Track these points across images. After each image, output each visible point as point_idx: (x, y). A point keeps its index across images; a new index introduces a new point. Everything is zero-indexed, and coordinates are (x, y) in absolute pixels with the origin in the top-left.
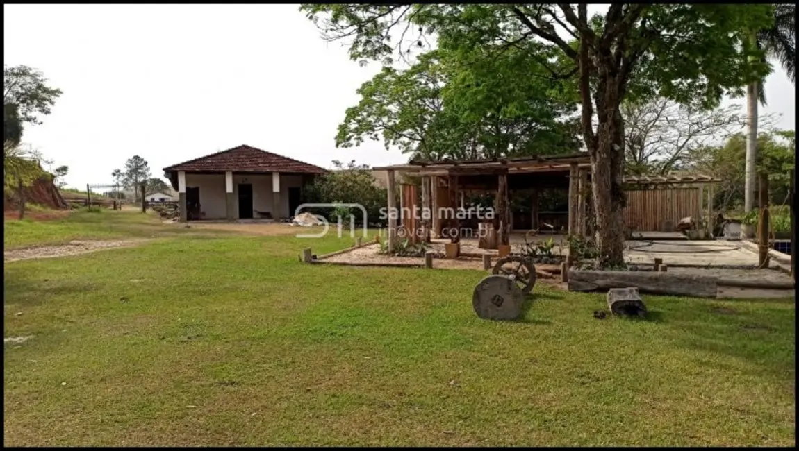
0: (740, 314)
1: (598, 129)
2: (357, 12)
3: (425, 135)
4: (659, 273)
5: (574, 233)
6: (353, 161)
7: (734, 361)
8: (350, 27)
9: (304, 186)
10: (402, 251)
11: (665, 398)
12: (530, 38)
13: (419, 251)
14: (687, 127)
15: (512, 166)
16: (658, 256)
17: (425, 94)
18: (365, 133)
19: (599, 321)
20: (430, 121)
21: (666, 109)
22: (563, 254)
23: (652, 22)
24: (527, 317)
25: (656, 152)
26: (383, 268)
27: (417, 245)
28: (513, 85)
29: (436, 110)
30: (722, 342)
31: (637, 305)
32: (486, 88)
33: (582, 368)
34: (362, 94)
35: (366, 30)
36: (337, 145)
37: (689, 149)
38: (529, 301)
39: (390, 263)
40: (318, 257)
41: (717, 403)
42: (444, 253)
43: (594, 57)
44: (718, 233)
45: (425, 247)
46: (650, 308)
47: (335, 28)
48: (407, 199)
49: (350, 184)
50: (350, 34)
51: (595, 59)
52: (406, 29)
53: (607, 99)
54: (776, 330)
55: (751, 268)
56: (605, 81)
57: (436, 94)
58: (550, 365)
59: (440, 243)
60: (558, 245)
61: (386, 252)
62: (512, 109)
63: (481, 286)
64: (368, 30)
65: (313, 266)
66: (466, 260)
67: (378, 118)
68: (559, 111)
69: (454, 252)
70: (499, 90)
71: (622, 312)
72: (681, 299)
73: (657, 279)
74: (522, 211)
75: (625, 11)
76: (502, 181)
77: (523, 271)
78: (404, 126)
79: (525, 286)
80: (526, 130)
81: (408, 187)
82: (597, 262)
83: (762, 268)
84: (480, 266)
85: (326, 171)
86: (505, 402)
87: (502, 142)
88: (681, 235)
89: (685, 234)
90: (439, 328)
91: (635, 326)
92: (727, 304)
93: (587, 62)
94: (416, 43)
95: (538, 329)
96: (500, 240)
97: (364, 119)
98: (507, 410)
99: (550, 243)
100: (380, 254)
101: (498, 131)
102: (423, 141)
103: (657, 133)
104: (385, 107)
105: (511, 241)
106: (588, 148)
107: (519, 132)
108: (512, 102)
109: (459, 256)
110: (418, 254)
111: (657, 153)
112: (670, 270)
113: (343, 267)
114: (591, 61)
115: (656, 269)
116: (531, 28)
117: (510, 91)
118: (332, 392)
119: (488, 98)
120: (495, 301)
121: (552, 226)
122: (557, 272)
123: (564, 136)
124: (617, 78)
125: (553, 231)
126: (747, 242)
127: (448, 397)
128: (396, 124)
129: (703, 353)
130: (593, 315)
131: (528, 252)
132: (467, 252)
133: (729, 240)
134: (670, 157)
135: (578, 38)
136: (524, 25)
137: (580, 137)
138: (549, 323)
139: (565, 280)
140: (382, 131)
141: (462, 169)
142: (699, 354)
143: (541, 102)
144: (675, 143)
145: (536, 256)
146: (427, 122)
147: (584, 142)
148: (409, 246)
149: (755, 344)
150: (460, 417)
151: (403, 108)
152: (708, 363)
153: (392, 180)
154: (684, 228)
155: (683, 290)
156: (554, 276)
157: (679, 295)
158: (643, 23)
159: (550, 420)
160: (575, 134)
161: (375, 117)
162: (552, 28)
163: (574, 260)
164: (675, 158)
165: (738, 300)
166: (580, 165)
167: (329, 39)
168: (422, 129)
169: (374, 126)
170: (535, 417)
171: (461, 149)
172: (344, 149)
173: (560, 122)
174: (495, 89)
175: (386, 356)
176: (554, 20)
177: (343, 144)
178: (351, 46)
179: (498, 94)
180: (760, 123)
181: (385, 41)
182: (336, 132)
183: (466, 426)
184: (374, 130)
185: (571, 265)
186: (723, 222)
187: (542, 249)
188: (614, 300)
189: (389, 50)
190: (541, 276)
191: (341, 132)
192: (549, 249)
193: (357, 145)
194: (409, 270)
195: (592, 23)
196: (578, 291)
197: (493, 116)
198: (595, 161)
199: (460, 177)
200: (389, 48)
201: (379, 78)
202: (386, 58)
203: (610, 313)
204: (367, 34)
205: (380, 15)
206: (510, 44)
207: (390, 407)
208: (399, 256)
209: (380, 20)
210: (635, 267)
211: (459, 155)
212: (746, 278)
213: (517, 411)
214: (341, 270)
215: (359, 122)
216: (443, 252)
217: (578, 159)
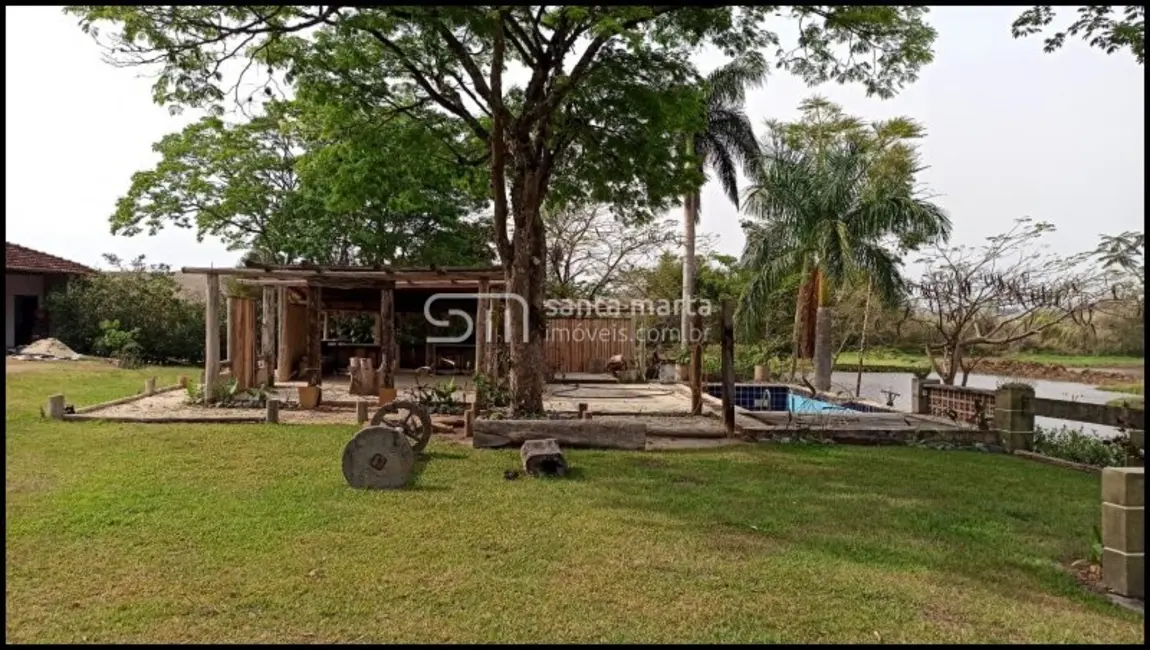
0: (667, 467)
1: (514, 237)
2: (166, 30)
3: (268, 225)
4: (583, 420)
5: (482, 370)
6: (142, 257)
7: (657, 517)
8: (154, 51)
9: (45, 294)
10: (227, 399)
11: (582, 564)
12: (428, 104)
13: (257, 398)
14: (619, 242)
15: (401, 278)
16: (583, 401)
17: (268, 164)
18: (165, 215)
19: (511, 482)
20: (277, 205)
21: (596, 218)
22: (467, 401)
23: (579, 108)
24: (418, 483)
25: (583, 270)
26: (195, 425)
27: (254, 390)
28: (403, 167)
29: (286, 188)
30: (647, 498)
31: (556, 459)
32: (367, 166)
33: (487, 539)
34: (163, 151)
35: (181, 59)
36: (113, 231)
37: (620, 270)
38: (421, 463)
39: (207, 417)
40: (76, 410)
41: (637, 562)
42: (297, 401)
43: (510, 142)
44: (652, 375)
45: (267, 394)
46: (572, 465)
47: (127, 48)
48: (239, 320)
49: (134, 293)
50: (152, 61)
51: (512, 146)
52: (247, 67)
53: (525, 199)
54: (702, 483)
55: (683, 415)
56: (523, 175)
57: (288, 165)
58: (447, 539)
59: (289, 387)
60: (461, 389)
61: (199, 401)
62: (403, 199)
63: (355, 441)
64: (186, 59)
65: (68, 424)
66: (330, 411)
67: (190, 194)
68: (466, 208)
69: (312, 401)
70: (385, 170)
71: (538, 469)
72: (606, 452)
73: (580, 428)
74: (413, 342)
75: (548, 90)
76: (386, 298)
77: (414, 423)
78: (233, 209)
79: (415, 442)
80: (421, 230)
81: (240, 302)
82: (510, 410)
83: (695, 414)
84: (352, 418)
85: (91, 271)
86: (389, 588)
87: (386, 245)
88: (611, 377)
89: (615, 375)
90: (291, 505)
91: (552, 486)
92: (656, 456)
93: (501, 147)
94: (263, 90)
95: (433, 497)
96: (381, 381)
97: (164, 193)
98: (391, 597)
99: (451, 385)
100: (190, 404)
101: (381, 229)
102: (264, 232)
103: (585, 247)
104: (202, 178)
105: (397, 385)
106: (502, 259)
107: (411, 232)
108: (403, 190)
109: (320, 405)
110: (254, 402)
111: (584, 273)
112: (596, 419)
113: (124, 425)
114: (506, 147)
115: (580, 417)
116: (430, 93)
117: (401, 174)
118: (120, 602)
119: (369, 180)
120: (374, 464)
121: (453, 363)
122: (460, 425)
123: (471, 243)
124: (537, 173)
125: (456, 371)
126: (682, 386)
127: (306, 592)
128: (218, 204)
129: (625, 511)
130: (503, 475)
131: (421, 398)
132: (331, 399)
133: (662, 383)
134: (600, 278)
135: (490, 115)
136: (419, 86)
137: (492, 245)
138: (447, 489)
139: (470, 434)
140: (195, 213)
141: (327, 278)
142: (622, 512)
143: (443, 193)
144: (606, 261)
145: (431, 405)
146: (270, 205)
147: (497, 253)
148: (240, 391)
149: (681, 499)
150: (324, 614)
151: (234, 183)
152: (631, 522)
153: (215, 291)
154: (615, 368)
155: (608, 441)
156: (455, 430)
157: (605, 448)
158: (569, 107)
159: (447, 604)
160: (485, 241)
161: (186, 192)
162: (457, 96)
163: (481, 407)
164: (606, 280)
165: (668, 451)
166: (492, 282)
167: (117, 64)
168: (264, 216)
169: (182, 205)
170: (426, 602)
171: (326, 250)
172: (127, 237)
173: (466, 223)
174: (378, 169)
175: (208, 549)
176: (459, 86)
177: (124, 229)
178: (155, 81)
179: (384, 177)
180: (697, 245)
181: (212, 80)
182: (114, 210)
183: (333, 623)
184: (182, 212)
185: (477, 414)
186: (658, 362)
187: (440, 394)
188: (529, 454)
189: (220, 95)
190: (437, 430)
191: (121, 210)
192: (448, 394)
193: (151, 234)
194: (239, 428)
195: (510, 98)
196: (486, 447)
197: (375, 207)
198: (510, 277)
199: (325, 291)
200: (219, 92)
201: (193, 131)
202: (213, 106)
203: (522, 472)
204: (183, 66)
205: (207, 41)
206: (402, 109)
207: (217, 613)
208: (222, 406)
209: (205, 48)
210: (555, 415)
211: (320, 259)
212: (677, 426)
213: (404, 597)
214: (121, 429)
215: (155, 197)
216: (296, 399)
217: (488, 273)
